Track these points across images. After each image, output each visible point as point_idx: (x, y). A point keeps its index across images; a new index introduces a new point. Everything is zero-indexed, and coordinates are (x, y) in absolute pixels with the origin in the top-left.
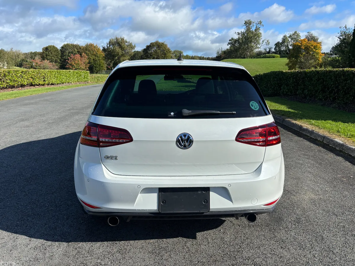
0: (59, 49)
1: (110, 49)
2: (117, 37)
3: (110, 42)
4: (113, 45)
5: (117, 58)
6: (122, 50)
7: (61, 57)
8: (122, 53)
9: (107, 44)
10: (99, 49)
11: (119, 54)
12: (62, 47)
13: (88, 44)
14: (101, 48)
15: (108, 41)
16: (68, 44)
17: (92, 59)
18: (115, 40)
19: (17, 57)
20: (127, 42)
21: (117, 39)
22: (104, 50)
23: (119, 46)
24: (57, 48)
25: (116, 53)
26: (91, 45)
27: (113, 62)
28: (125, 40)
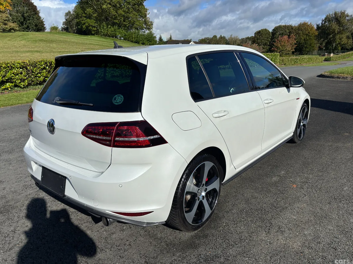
0: (271, 32)
1: (325, 26)
2: (336, 11)
3: (326, 19)
4: (329, 21)
5: (331, 36)
6: (340, 26)
7: (271, 39)
8: (339, 30)
9: (323, 21)
10: (313, 27)
11: (335, 31)
12: (273, 30)
13: (302, 23)
14: (315, 27)
15: (324, 17)
16: (280, 26)
17: (303, 38)
18: (333, 16)
19: (234, 43)
20: (348, 16)
21: (335, 14)
22: (318, 28)
23: (337, 22)
24: (268, 31)
25: (331, 31)
26: (305, 24)
27: (326, 41)
28: (346, 14)
